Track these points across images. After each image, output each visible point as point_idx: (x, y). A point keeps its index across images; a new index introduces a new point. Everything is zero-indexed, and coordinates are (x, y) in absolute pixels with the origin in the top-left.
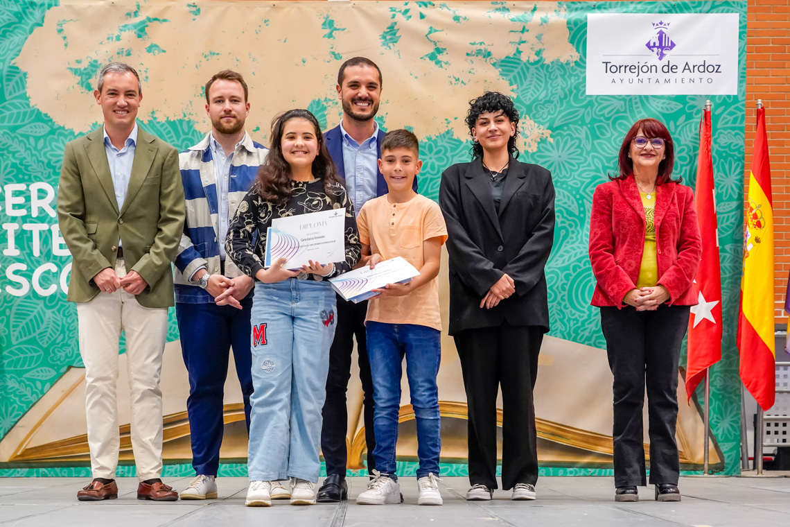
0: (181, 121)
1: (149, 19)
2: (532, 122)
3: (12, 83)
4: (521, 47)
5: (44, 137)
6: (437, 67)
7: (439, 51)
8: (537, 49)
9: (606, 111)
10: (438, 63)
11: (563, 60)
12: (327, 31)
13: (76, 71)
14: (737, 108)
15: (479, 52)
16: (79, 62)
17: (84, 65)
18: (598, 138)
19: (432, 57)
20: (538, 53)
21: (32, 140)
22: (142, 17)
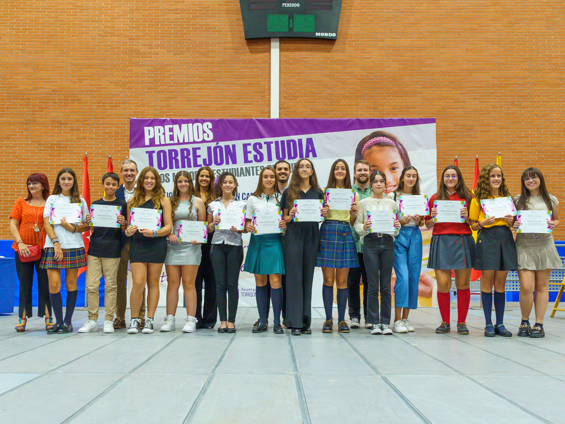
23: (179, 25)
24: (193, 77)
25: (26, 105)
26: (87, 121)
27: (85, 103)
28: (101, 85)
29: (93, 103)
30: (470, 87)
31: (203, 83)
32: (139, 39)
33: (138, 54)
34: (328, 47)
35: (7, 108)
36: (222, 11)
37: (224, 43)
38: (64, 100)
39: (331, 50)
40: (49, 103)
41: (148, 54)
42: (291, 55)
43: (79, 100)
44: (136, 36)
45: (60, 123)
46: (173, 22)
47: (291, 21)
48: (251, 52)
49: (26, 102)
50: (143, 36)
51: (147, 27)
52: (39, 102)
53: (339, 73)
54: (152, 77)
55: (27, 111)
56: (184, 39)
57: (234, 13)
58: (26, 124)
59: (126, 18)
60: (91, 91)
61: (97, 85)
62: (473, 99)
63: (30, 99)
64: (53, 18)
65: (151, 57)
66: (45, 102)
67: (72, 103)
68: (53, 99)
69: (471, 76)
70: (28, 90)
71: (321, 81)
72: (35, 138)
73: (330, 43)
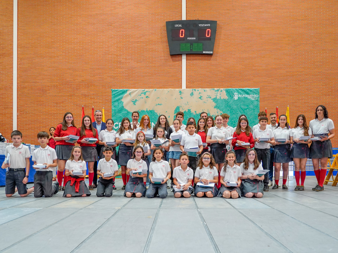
0: (152, 110)
1: (146, 92)
2: (219, 110)
3: (121, 104)
4: (217, 96)
5: (127, 114)
6: (201, 100)
7: (201, 97)
8: (220, 96)
9: (233, 108)
10: (201, 99)
11: (225, 99)
12: (180, 93)
13: (133, 101)
14: (258, 108)
15: (209, 97)
16: (133, 100)
17: (134, 100)
18: (231, 113)
19: (200, 98)
20: (220, 97)
21: (124, 114)
22: (145, 91)
23: (139, 49)
24: (146, 73)
25: (71, 87)
26: (97, 94)
27: (97, 86)
28: (104, 78)
29: (100, 86)
30: (276, 76)
31: (150, 76)
32: (121, 56)
33: (121, 63)
34: (209, 58)
35: (62, 89)
36: (159, 42)
37: (160, 57)
38: (87, 85)
39: (210, 59)
40: (80, 86)
41: (125, 63)
42: (191, 62)
43: (94, 85)
44: (119, 54)
45: (85, 96)
46: (136, 47)
47: (191, 46)
48: (173, 61)
49: (70, 86)
50: (123, 54)
51: (124, 50)
52: (76, 86)
53: (214, 70)
54: (127, 73)
55: (71, 90)
56: (142, 56)
57: (165, 43)
58: (70, 96)
59: (114, 46)
60: (99, 80)
61: (102, 78)
62: (277, 82)
63: (72, 85)
64: (81, 47)
65: (127, 64)
66: (79, 86)
67: (91, 86)
68: (82, 85)
69: (276, 71)
70: (71, 81)
71: (206, 74)
72: (75, 103)
73: (210, 56)
